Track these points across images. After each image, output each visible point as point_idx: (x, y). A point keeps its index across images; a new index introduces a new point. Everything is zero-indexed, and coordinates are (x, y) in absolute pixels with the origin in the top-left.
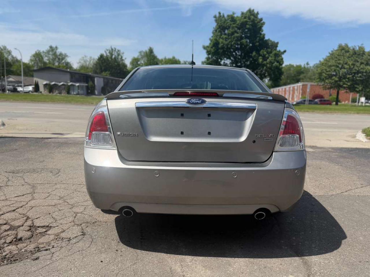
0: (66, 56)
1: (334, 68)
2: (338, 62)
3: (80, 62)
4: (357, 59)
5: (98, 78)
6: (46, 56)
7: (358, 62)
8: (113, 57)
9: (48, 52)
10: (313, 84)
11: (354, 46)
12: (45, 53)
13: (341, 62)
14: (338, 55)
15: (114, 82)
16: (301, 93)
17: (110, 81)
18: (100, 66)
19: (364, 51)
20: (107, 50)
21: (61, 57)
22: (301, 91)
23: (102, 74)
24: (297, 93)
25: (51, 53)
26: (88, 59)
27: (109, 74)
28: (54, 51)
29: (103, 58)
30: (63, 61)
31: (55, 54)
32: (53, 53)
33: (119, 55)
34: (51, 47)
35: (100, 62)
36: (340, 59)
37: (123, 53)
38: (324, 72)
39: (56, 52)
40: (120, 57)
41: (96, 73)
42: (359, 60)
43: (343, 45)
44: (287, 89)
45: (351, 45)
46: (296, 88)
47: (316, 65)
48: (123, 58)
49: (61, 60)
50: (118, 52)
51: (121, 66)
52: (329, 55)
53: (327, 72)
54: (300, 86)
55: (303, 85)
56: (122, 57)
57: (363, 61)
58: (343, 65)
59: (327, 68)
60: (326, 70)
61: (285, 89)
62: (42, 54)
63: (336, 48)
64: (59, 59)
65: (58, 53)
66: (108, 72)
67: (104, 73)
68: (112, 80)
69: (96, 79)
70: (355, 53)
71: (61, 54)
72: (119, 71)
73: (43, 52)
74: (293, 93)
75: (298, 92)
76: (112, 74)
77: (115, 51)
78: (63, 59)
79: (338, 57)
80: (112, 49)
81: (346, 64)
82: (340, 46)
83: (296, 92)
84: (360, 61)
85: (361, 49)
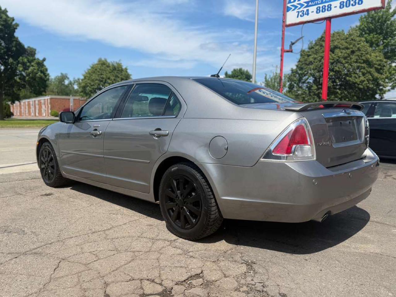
1: (98, 82)
2: (102, 76)
4: (117, 74)
7: (118, 77)
10: (77, 98)
11: (112, 62)
13: (104, 76)
14: (100, 69)
16: (50, 107)
19: (121, 68)
22: (49, 106)
24: (45, 107)
36: (103, 73)
38: (88, 86)
42: (119, 76)
43: (103, 59)
44: (31, 103)
45: (109, 61)
46: (42, 101)
47: (58, 77)
52: (90, 68)
53: (92, 86)
54: (48, 99)
55: (51, 99)
57: (122, 77)
58: (106, 80)
59: (91, 82)
60: (90, 84)
61: (29, 102)
63: (96, 62)
70: (114, 69)
74: (39, 107)
75: (47, 107)
79: (100, 71)
81: (109, 78)
82: (100, 60)
83: (43, 106)
84: (121, 77)
85: (119, 65)
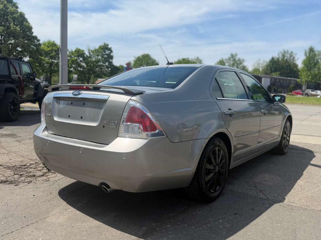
0: (243, 61)
3: (254, 65)
5: (266, 78)
6: (228, 62)
8: (285, 58)
9: (229, 59)
12: (227, 60)
15: (281, 81)
17: (278, 81)
18: (271, 67)
20: (280, 53)
21: (239, 62)
23: (272, 74)
25: (231, 59)
26: (261, 62)
27: (279, 74)
28: (234, 58)
29: (274, 60)
30: (241, 65)
31: (234, 60)
32: (233, 59)
33: (291, 56)
34: (232, 55)
35: (271, 64)
37: (296, 54)
39: (235, 59)
40: (292, 58)
41: (266, 73)
48: (296, 59)
49: (239, 65)
50: (291, 54)
51: (292, 66)
56: (294, 58)
62: (224, 61)
64: (237, 64)
65: (237, 59)
66: (278, 73)
67: (273, 73)
68: (280, 79)
69: (263, 79)
71: (239, 60)
72: (289, 71)
73: (226, 59)
76: (281, 75)
77: (288, 53)
78: (240, 64)
80: (285, 52)
